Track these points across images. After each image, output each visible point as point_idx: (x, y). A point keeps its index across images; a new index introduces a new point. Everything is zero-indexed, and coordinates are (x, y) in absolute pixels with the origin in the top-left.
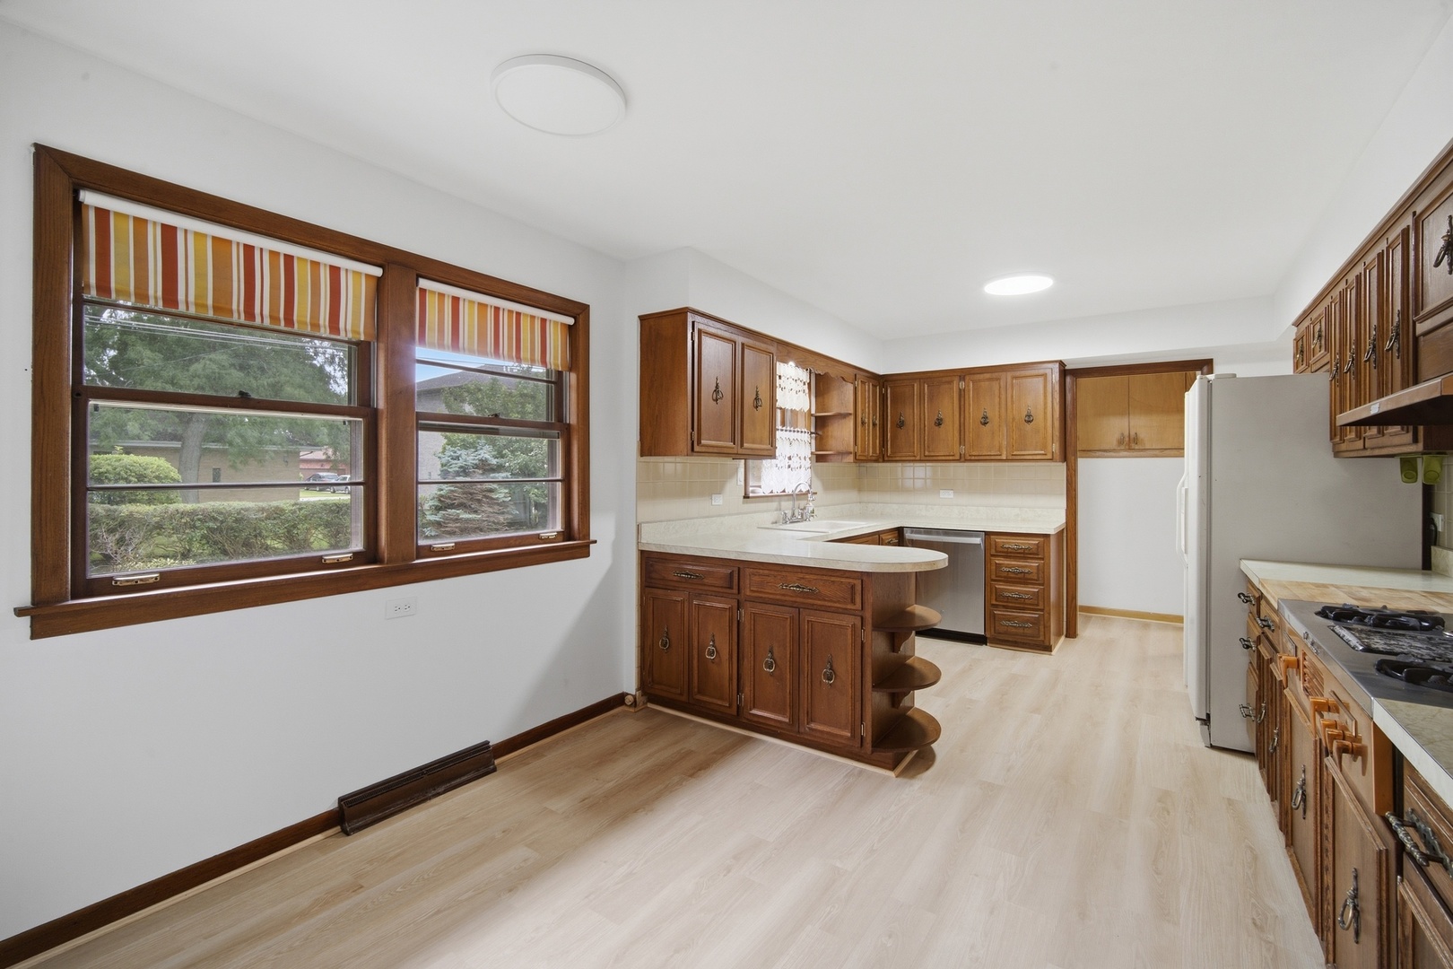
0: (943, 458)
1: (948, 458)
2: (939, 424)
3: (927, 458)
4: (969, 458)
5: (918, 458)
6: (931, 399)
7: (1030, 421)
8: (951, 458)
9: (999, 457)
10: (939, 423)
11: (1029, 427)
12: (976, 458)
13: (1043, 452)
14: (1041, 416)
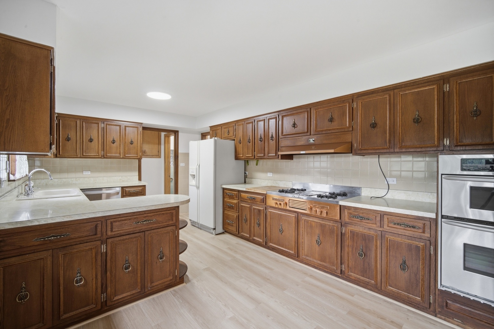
0: (93, 157)
1: (95, 157)
2: (91, 142)
3: (84, 156)
4: (106, 157)
5: (79, 156)
6: (87, 129)
7: (132, 144)
8: (97, 157)
9: (119, 157)
10: (91, 140)
11: (131, 146)
12: (109, 157)
13: (137, 155)
14: (136, 142)
